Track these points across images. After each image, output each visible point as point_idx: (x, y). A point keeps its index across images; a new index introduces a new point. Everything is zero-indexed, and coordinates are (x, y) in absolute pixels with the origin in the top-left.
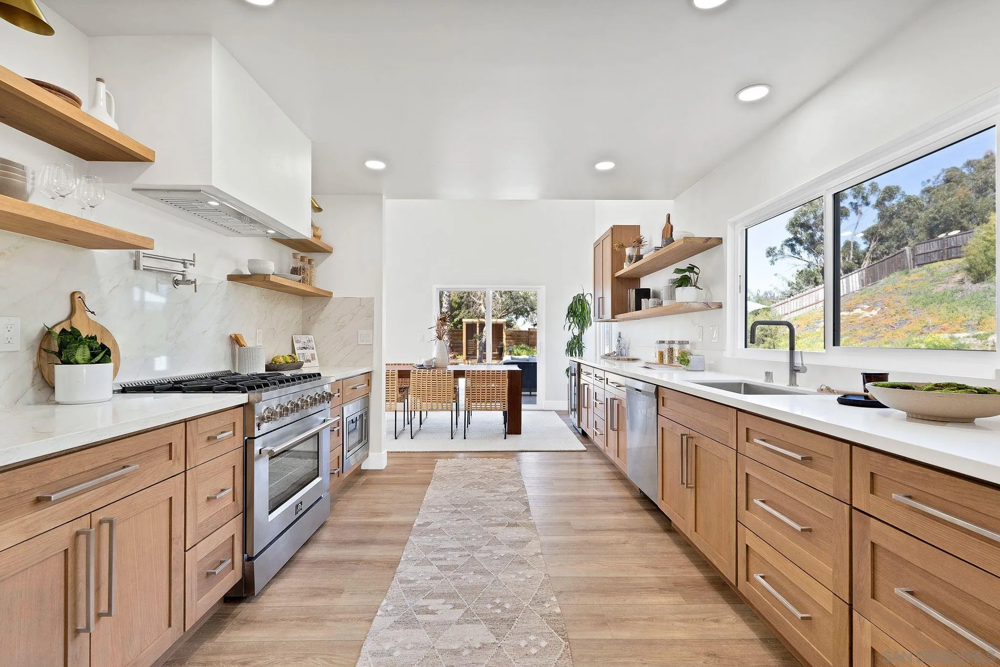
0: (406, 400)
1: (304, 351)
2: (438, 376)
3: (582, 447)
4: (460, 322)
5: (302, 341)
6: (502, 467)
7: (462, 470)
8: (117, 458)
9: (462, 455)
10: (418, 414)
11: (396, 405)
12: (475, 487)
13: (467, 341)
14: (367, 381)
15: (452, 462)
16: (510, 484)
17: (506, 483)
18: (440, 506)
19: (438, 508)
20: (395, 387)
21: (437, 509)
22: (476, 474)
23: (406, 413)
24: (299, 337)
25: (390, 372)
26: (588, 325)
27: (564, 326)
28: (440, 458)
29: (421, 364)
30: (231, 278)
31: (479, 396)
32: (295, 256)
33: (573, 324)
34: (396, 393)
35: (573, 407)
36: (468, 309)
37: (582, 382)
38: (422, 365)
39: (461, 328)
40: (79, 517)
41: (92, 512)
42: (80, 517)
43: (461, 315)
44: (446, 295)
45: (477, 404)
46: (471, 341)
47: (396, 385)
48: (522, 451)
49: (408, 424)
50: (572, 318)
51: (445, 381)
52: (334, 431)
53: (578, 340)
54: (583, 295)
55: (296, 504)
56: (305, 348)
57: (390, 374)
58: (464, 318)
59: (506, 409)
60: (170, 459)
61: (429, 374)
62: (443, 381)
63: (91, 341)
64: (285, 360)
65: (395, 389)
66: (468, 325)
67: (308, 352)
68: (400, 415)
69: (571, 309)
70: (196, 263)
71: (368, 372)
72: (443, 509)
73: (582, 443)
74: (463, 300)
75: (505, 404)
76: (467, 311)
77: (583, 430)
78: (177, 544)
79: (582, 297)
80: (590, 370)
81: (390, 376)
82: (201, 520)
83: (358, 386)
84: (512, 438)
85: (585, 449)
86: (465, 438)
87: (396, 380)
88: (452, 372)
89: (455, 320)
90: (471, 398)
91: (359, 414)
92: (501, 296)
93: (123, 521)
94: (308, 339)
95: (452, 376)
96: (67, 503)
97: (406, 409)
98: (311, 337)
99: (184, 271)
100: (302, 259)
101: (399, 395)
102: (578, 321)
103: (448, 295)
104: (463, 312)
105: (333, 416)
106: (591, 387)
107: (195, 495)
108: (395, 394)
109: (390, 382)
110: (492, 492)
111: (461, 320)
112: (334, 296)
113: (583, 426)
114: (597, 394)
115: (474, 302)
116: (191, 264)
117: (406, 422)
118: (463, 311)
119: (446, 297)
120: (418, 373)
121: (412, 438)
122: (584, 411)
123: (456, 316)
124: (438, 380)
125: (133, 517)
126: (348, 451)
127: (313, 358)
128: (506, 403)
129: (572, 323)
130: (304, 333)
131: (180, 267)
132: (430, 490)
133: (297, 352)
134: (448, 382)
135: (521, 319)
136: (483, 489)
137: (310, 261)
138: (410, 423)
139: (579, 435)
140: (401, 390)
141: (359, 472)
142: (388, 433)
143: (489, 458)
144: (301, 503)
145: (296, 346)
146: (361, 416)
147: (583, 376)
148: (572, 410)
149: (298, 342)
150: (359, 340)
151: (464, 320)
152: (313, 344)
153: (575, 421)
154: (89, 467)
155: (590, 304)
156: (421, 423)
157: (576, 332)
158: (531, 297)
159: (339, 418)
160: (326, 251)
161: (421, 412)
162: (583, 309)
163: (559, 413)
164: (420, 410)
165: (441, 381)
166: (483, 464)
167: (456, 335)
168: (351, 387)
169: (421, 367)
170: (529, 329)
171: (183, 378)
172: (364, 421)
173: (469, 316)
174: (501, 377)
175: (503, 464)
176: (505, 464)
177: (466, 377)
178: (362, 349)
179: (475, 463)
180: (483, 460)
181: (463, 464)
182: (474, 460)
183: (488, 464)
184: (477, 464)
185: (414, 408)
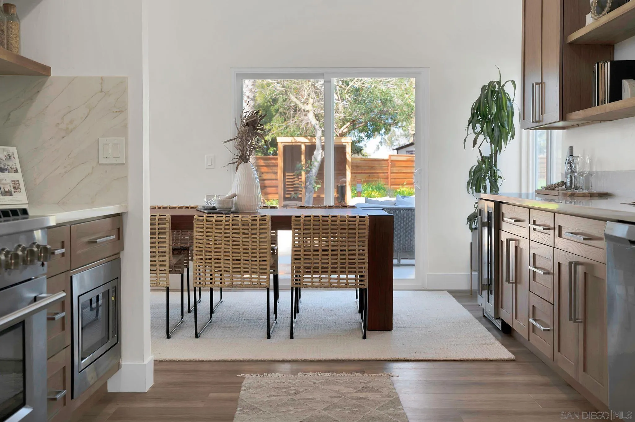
0: (185, 270)
2: (243, 225)
3: (506, 354)
4: (273, 143)
6: (363, 390)
7: (291, 394)
9: (286, 367)
10: (206, 295)
11: (168, 278)
14: (115, 231)
15: (268, 379)
20: (167, 245)
22: (318, 402)
23: (185, 294)
25: (158, 218)
26: (509, 137)
27: (465, 140)
28: (250, 372)
29: (212, 206)
31: (317, 261)
33: (481, 137)
34: (167, 256)
35: (485, 283)
36: (285, 120)
37: (504, 237)
38: (214, 208)
43: (275, 130)
44: (248, 97)
45: (314, 276)
47: (168, 242)
48: (392, 361)
49: (189, 312)
50: (478, 126)
51: (256, 234)
52: (54, 319)
53: (490, 163)
54: (499, 83)
57: (157, 222)
58: (279, 136)
59: (366, 286)
61: (227, 223)
62: (253, 234)
65: (167, 249)
66: (286, 148)
67: (6, 179)
68: (175, 298)
69: (478, 109)
71: (117, 215)
73: (506, 346)
74: (276, 105)
75: (363, 276)
76: (285, 124)
77: (504, 324)
79: (497, 87)
80: (522, 214)
81: (157, 226)
83: (99, 238)
84: (375, 337)
85: (510, 356)
86: (292, 337)
87: (168, 233)
88: (269, 219)
90: (302, 265)
91: (102, 290)
94: (6, 153)
95: (269, 225)
97: (185, 287)
98: (12, 149)
101: (174, 261)
102: (490, 131)
103: (251, 97)
105: (51, 291)
106: (524, 245)
108: (167, 258)
109: (157, 236)
111: (274, 140)
112: (52, 74)
113: (507, 315)
114: (537, 257)
115: (296, 109)
117: (186, 309)
118: (277, 124)
120: (207, 221)
121: (197, 337)
122: (508, 289)
124: (244, 234)
126: (83, 359)
127: (17, 189)
128: (366, 274)
129: (478, 134)
134: (261, 236)
135: (377, 139)
138: (192, 309)
139: (496, 332)
140: (176, 251)
141: (104, 397)
142: (154, 327)
143: (337, 372)
146: (107, 294)
147: (505, 226)
148: (482, 288)
150: (101, 156)
151: (280, 140)
152: (15, 162)
153: (490, 308)
155: (512, 99)
156: (212, 312)
157: (486, 148)
158: (396, 99)
159: (64, 294)
161: (211, 291)
162: (500, 108)
163: (457, 294)
164: (211, 286)
165: (248, 234)
166: (327, 383)
168: (87, 239)
169: (212, 210)
170: (390, 156)
172: (111, 303)
173: (287, 132)
174: (357, 227)
175: (365, 383)
176: (368, 383)
177: (293, 227)
178: (106, 172)
179: (313, 380)
180: (328, 375)
181: (291, 383)
182: (312, 376)
183: (337, 383)
184: (317, 382)
185: (200, 283)
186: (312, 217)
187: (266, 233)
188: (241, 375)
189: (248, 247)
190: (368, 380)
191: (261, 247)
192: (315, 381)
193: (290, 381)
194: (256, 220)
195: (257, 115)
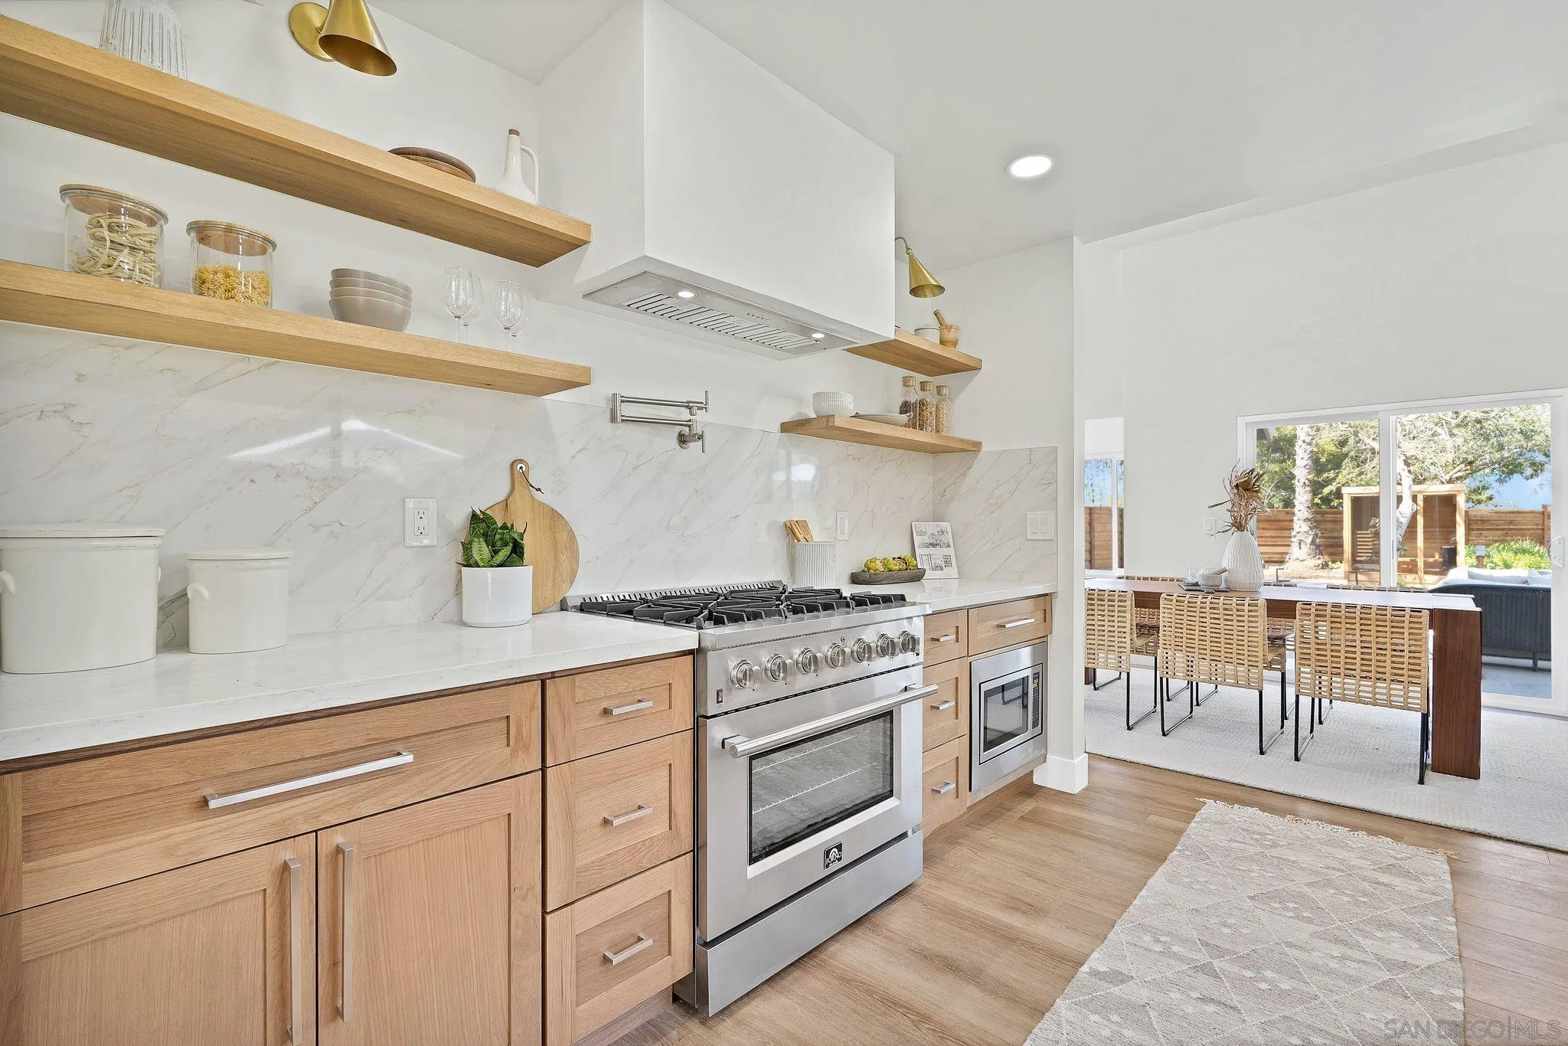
1: (932, 550)
2: (1226, 609)
4: (1338, 494)
5: (929, 532)
6: (1389, 869)
7: (1263, 846)
8: (376, 739)
12: (1286, 909)
13: (1354, 533)
14: (1040, 614)
15: (1238, 815)
16: (1407, 931)
17: (1391, 926)
18: (1169, 934)
19: (1163, 939)
21: (1158, 941)
22: (1302, 869)
24: (922, 526)
25: (1117, 593)
28: (1216, 798)
29: (1195, 581)
30: (786, 428)
32: (906, 381)
34: (1128, 637)
36: (1358, 466)
38: (1197, 584)
39: (1341, 504)
40: (291, 837)
41: (319, 830)
42: (295, 837)
43: (1341, 479)
46: (1365, 534)
48: (1473, 833)
51: (1244, 621)
52: (938, 707)
55: (826, 847)
56: (933, 545)
58: (1347, 484)
60: (508, 745)
61: (1204, 605)
62: (1239, 621)
63: (505, 531)
64: (884, 565)
66: (1357, 501)
67: (938, 553)
70: (709, 407)
71: (1047, 595)
72: (1176, 949)
74: (1345, 450)
75: (1424, 693)
76: (1357, 470)
78: (524, 898)
81: (1116, 603)
82: (585, 858)
83: (1009, 622)
84: (1442, 784)
86: (1297, 759)
87: (1130, 612)
88: (1263, 604)
89: (1326, 491)
92: (1452, 435)
93: (395, 849)
94: (939, 529)
95: (1263, 612)
96: (265, 811)
98: (946, 525)
99: (690, 421)
100: (923, 386)
104: (1347, 471)
107: (569, 813)
109: (1116, 614)
110: (1337, 941)
111: (1339, 490)
112: (984, 448)
116: (700, 408)
118: (1345, 472)
119: (1304, 445)
120: (1179, 600)
123: (1328, 482)
124: (1226, 620)
125: (421, 844)
126: (986, 750)
127: (948, 563)
128: (1430, 689)
130: (937, 518)
131: (684, 415)
132: (1158, 880)
133: (918, 551)
134: (1252, 624)
135: (1518, 483)
136: (1310, 921)
137: (939, 388)
141: (1025, 788)
143: (1355, 828)
144: (839, 847)
145: (917, 540)
146: (1024, 682)
149: (922, 534)
150: (1029, 532)
151: (1344, 490)
152: (948, 538)
154: (315, 752)
158: (1545, 431)
159: (937, 687)
160: (970, 368)
166: (1331, 842)
167: (1330, 521)
168: (996, 623)
169: (1194, 587)
170: (1533, 507)
171: (719, 589)
172: (1031, 691)
173: (1361, 480)
174: (1406, 624)
175: (1395, 858)
176: (1402, 859)
177: (1297, 617)
178: (1034, 548)
179: (1306, 833)
180: (1335, 830)
181: (1269, 828)
182: (1307, 825)
183: (1344, 847)
184: (1312, 837)
185: (1167, 673)
186: (1329, 606)
187: (1257, 622)
188: (1201, 799)
189: (1231, 637)
190: (1403, 855)
191: (1250, 639)
192: (1309, 834)
193: (1270, 825)
194: (1244, 605)
195: (1252, 474)
